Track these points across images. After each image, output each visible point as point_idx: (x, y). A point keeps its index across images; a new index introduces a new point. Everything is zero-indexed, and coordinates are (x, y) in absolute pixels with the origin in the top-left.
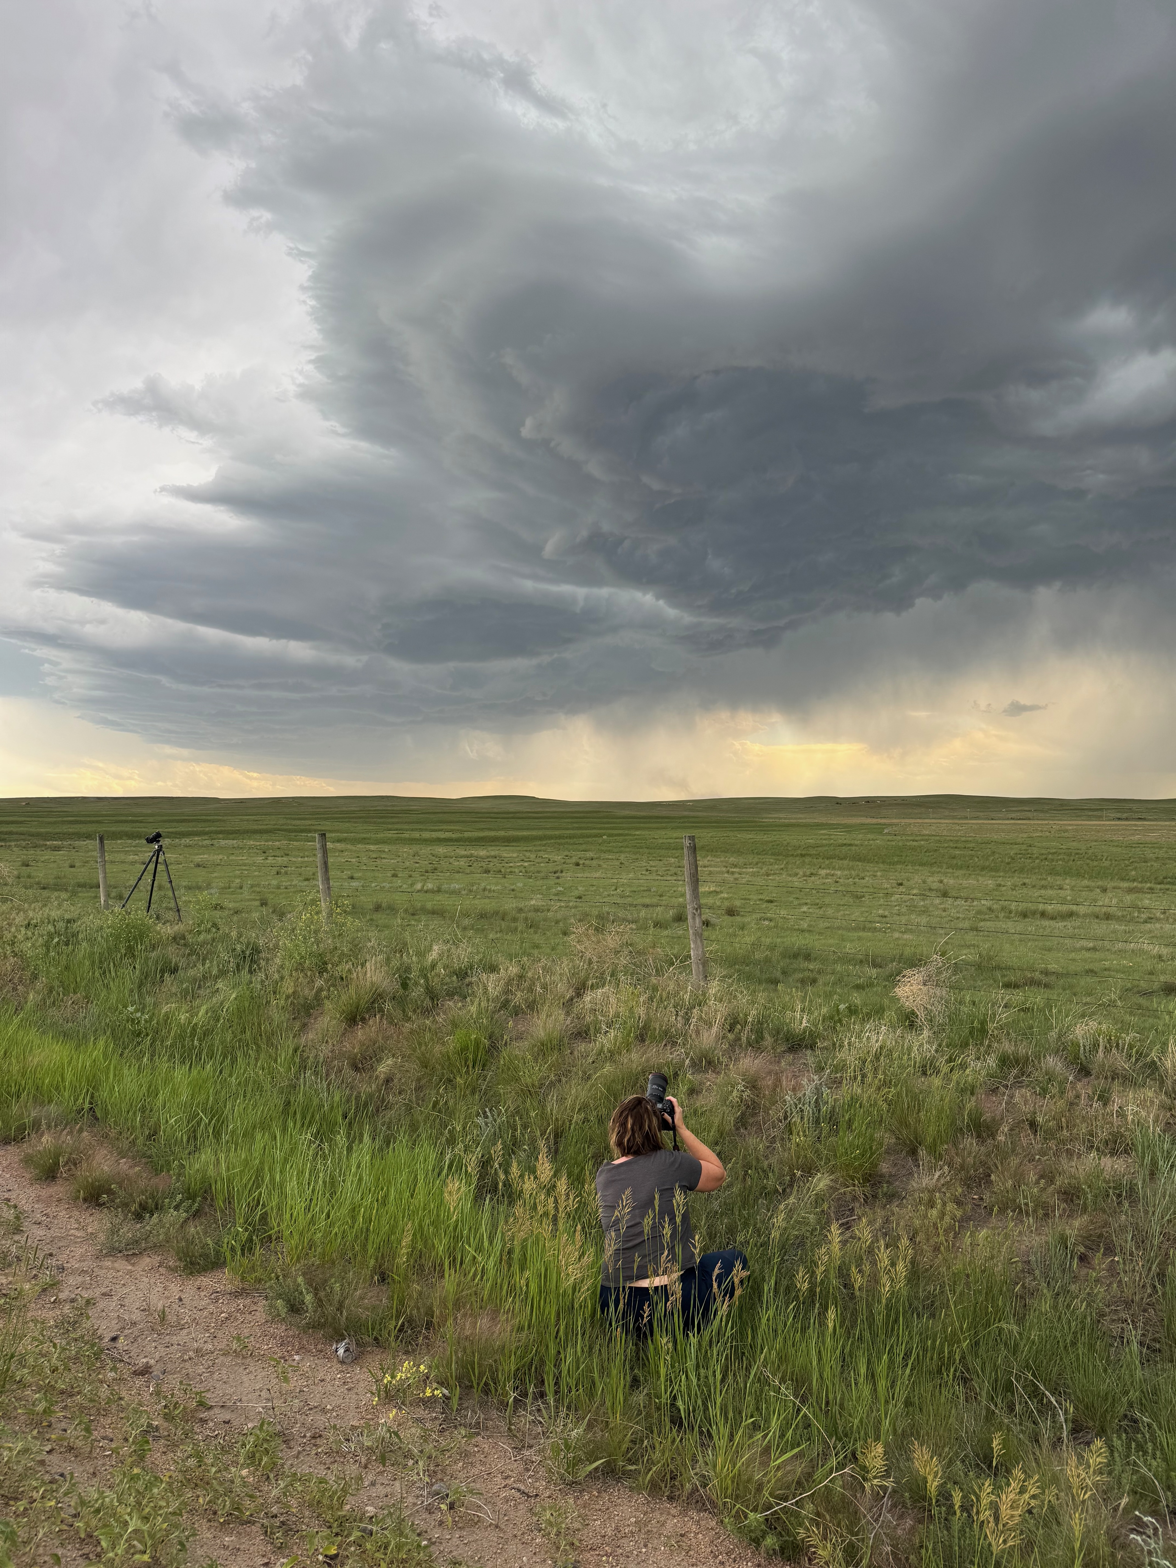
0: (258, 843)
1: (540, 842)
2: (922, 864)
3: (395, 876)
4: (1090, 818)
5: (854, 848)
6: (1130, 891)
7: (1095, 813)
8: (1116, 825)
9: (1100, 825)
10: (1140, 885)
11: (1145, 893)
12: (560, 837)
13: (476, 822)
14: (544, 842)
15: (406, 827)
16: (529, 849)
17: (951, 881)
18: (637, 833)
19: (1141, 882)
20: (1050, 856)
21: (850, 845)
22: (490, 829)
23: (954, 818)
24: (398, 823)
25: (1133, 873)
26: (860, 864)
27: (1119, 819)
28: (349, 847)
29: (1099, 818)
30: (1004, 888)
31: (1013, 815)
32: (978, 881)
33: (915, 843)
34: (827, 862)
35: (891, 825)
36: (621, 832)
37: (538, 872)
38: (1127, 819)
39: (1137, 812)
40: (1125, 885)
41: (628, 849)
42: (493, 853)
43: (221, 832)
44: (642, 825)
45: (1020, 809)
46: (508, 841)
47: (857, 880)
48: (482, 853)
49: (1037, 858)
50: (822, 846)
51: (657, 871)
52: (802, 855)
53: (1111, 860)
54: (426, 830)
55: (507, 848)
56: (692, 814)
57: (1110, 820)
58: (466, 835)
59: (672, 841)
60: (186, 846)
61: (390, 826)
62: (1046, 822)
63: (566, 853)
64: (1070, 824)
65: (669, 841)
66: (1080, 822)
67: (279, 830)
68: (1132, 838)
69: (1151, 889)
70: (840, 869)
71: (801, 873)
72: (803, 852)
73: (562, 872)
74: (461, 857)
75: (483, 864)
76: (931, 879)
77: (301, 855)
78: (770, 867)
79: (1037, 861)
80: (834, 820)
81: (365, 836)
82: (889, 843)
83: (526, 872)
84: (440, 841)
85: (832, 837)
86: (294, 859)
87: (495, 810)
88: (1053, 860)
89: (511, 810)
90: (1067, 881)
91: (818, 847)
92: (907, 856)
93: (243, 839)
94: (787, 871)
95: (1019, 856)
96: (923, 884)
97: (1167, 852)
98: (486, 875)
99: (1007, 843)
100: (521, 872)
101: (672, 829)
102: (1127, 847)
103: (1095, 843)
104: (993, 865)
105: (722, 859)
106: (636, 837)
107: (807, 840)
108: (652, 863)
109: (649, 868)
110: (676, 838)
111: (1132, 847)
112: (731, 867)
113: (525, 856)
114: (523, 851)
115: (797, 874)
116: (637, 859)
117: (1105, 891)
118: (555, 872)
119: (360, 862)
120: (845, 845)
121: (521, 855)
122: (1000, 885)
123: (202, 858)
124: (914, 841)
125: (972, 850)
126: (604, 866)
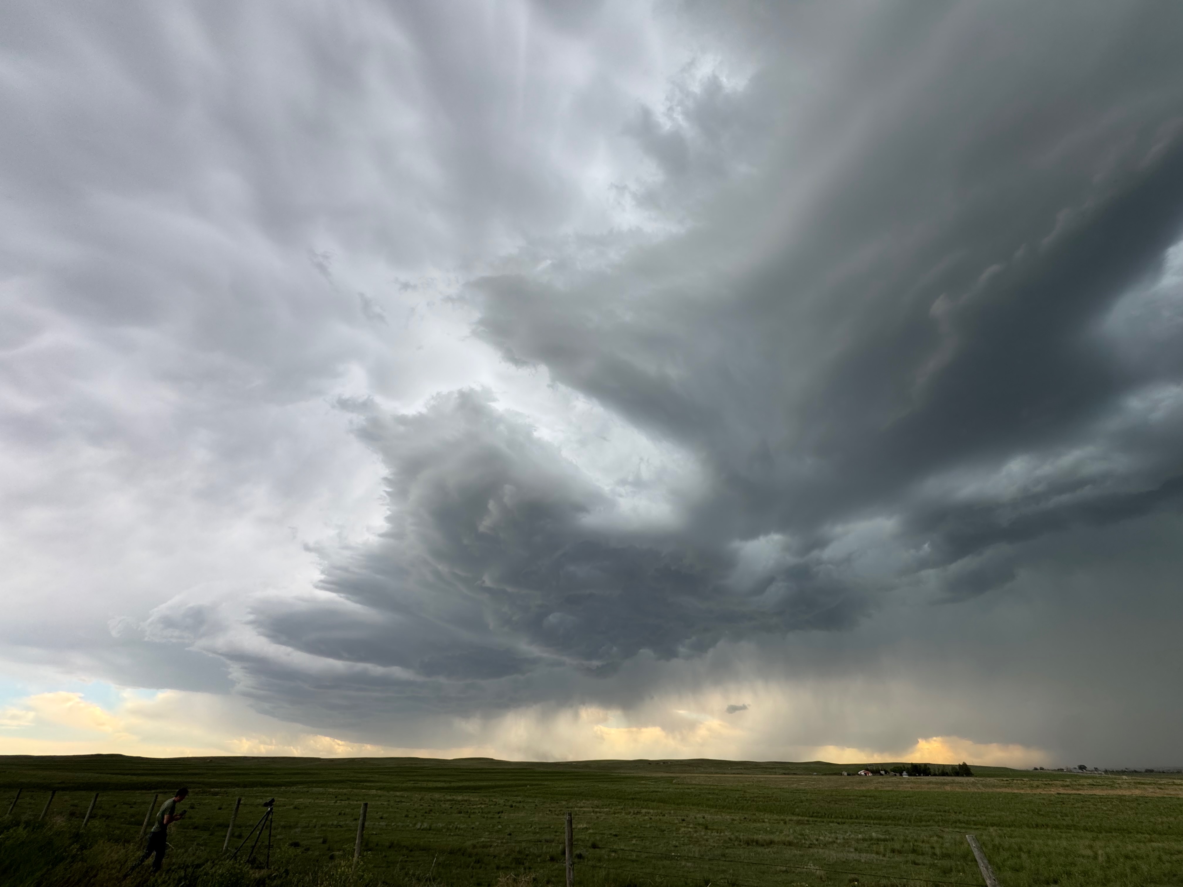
0: (334, 791)
1: (492, 790)
2: (693, 805)
3: (407, 816)
5: (659, 794)
6: (799, 823)
8: (783, 778)
9: (776, 778)
10: (802, 818)
11: (805, 824)
12: (504, 786)
14: (495, 790)
15: (420, 778)
16: (485, 794)
17: (709, 817)
18: (546, 783)
19: (802, 816)
20: (755, 799)
21: (657, 792)
22: (467, 780)
24: (416, 776)
25: (797, 810)
26: (662, 805)
27: (785, 774)
28: (386, 793)
29: (775, 773)
30: (735, 822)
31: (734, 771)
32: (722, 816)
33: (689, 791)
34: (646, 804)
35: (677, 777)
36: (537, 782)
37: (489, 812)
39: (792, 770)
40: (795, 818)
41: (540, 795)
42: (465, 798)
43: (315, 782)
44: (549, 778)
46: (476, 789)
47: (661, 817)
48: (460, 798)
49: (749, 800)
50: (643, 792)
51: (555, 811)
52: (633, 799)
53: (785, 801)
54: (430, 781)
55: (474, 794)
56: (576, 770)
57: (780, 775)
58: (453, 784)
59: (564, 789)
60: (293, 792)
61: (411, 778)
62: (750, 776)
63: (506, 798)
64: (762, 777)
65: (562, 789)
66: (766, 776)
67: (349, 780)
68: (793, 786)
69: (808, 821)
70: (652, 809)
71: (632, 812)
72: (633, 797)
73: (502, 812)
74: (447, 801)
75: (459, 806)
76: (698, 816)
77: (355, 799)
78: (616, 807)
79: (749, 802)
80: (648, 775)
81: (396, 785)
82: (676, 790)
83: (482, 813)
84: (437, 789)
85: (648, 786)
86: (352, 803)
87: (471, 768)
88: (757, 802)
89: (479, 768)
90: (766, 816)
91: (640, 793)
92: (685, 799)
93: (326, 787)
94: (625, 810)
95: (740, 799)
96: (695, 820)
97: (811, 796)
98: (459, 815)
99: (734, 790)
100: (479, 812)
101: (565, 780)
102: (791, 792)
103: (775, 790)
104: (728, 805)
105: (591, 802)
106: (545, 786)
107: (635, 788)
108: (553, 805)
109: (551, 809)
110: (566, 787)
111: (793, 792)
112: (595, 808)
113: (483, 800)
114: (483, 796)
115: (630, 813)
116: (545, 802)
117: (785, 823)
118: (499, 813)
119: (389, 805)
120: (654, 791)
121: (481, 799)
122: (733, 820)
123: (299, 801)
124: (688, 789)
125: (717, 795)
126: (527, 807)
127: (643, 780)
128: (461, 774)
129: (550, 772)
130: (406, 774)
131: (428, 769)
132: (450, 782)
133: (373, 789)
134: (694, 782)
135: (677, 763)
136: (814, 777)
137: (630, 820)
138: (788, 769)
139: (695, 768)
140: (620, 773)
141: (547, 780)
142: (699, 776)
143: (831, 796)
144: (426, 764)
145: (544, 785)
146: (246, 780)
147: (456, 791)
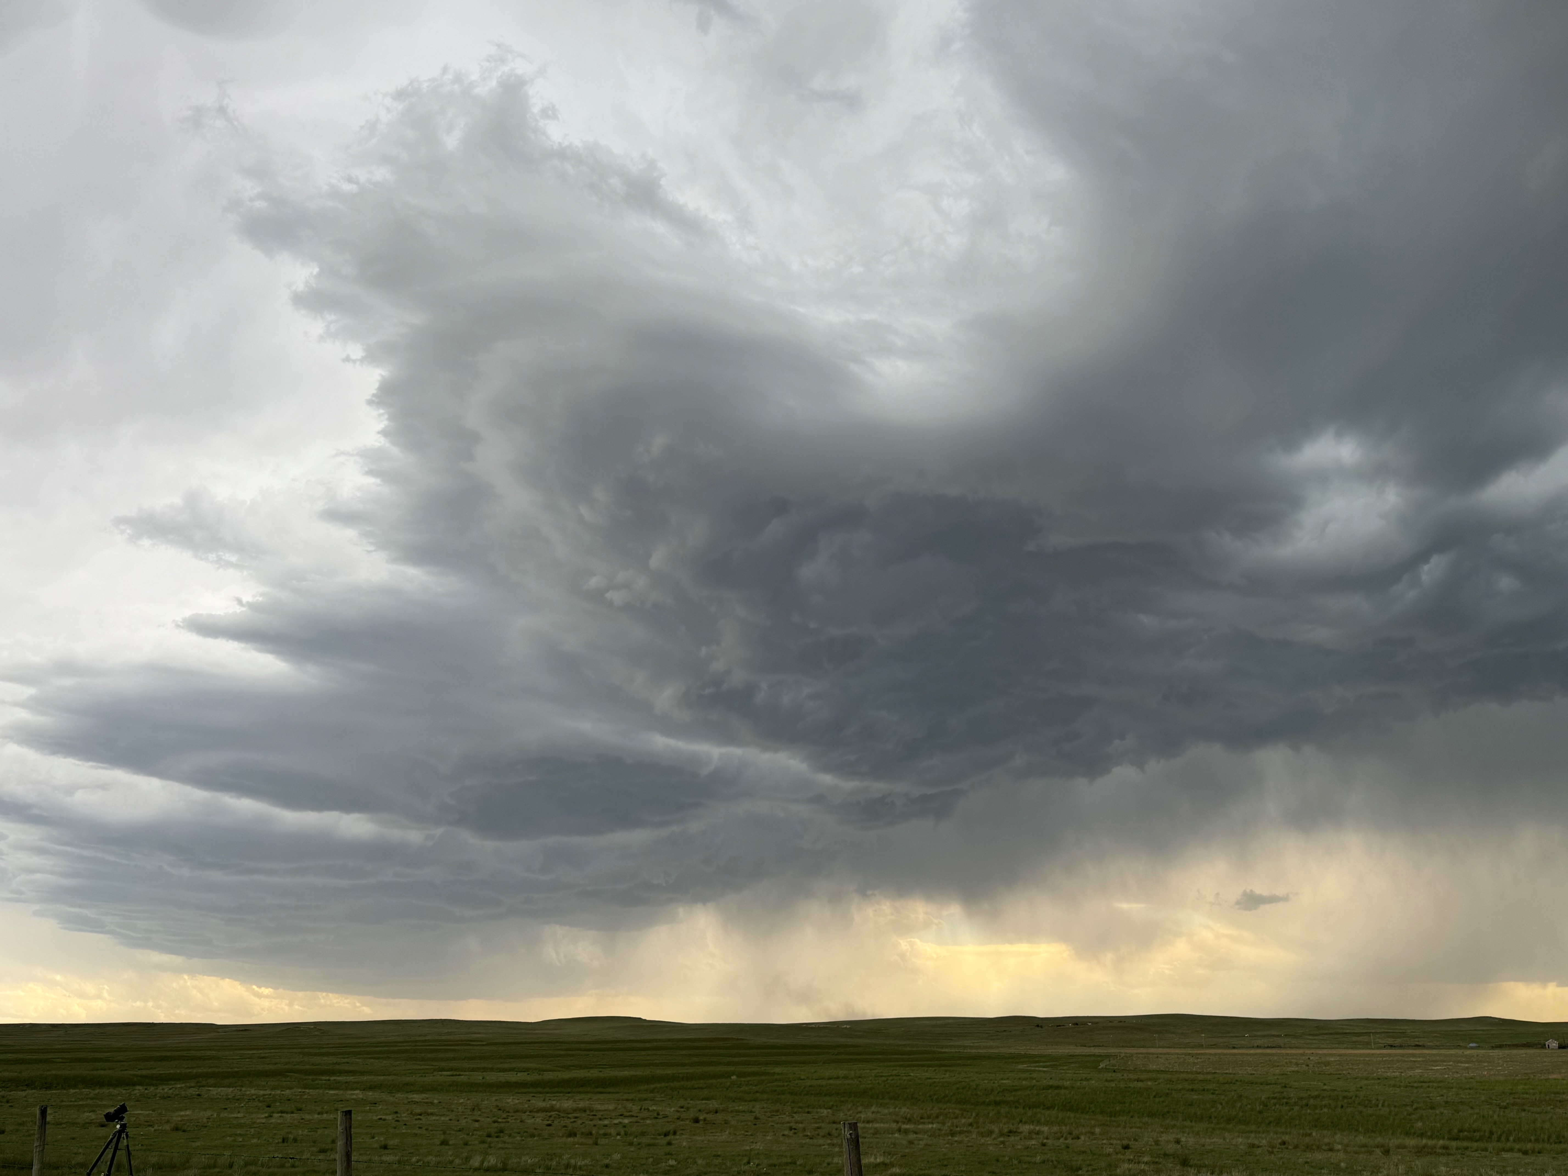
0: (262, 1092)
1: (646, 1087)
2: (1151, 1115)
3: (444, 1143)
4: (1355, 1045)
5: (1063, 1091)
6: (1420, 1151)
7: (1360, 1039)
8: (1389, 1055)
9: (1368, 1055)
10: (1430, 1142)
11: (1439, 1154)
12: (673, 1078)
13: (560, 1056)
14: (652, 1086)
15: (465, 1064)
16: (631, 1096)
17: (1192, 1140)
18: (778, 1070)
19: (1431, 1137)
20: (1312, 1102)
21: (1058, 1087)
22: (580, 1067)
23: (1186, 1046)
24: (454, 1059)
25: (1420, 1124)
26: (1072, 1115)
27: (1392, 1046)
28: (385, 1096)
29: (1367, 1045)
30: (1259, 1151)
31: (1259, 1042)
32: (1224, 1139)
33: (1140, 1084)
34: (1030, 1113)
35: (1108, 1056)
36: (754, 1069)
37: (643, 1134)
38: (1401, 1047)
39: (1413, 1037)
40: (1411, 1142)
41: (765, 1096)
42: (581, 1105)
43: (213, 1075)
44: (784, 1058)
45: (1266, 1033)
46: (602, 1085)
47: (1069, 1141)
48: (567, 1104)
49: (1296, 1104)
50: (1024, 1088)
51: (804, 1129)
52: (997, 1103)
53: (1389, 1106)
54: (492, 1070)
55: (602, 1096)
56: (850, 1041)
57: (1380, 1048)
58: (548, 1076)
59: (824, 1082)
60: (163, 1098)
61: (443, 1064)
62: (1301, 1051)
63: (682, 1102)
64: (1333, 1053)
65: (819, 1082)
66: (1343, 1051)
67: (291, 1071)
68: (1411, 1073)
69: (1445, 1148)
70: (1047, 1123)
71: (997, 1130)
72: (998, 1099)
73: (675, 1133)
74: (538, 1111)
75: (567, 1122)
76: (1164, 1137)
77: (319, 1109)
78: (955, 1121)
79: (1296, 1108)
80: (1036, 1051)
81: (408, 1079)
82: (1107, 1084)
83: (626, 1134)
84: (508, 1087)
85: (1034, 1075)
86: (308, 1117)
87: (587, 1039)
88: (1315, 1107)
89: (608, 1039)
90: (1338, 1137)
91: (1016, 1090)
92: (1131, 1103)
93: (242, 1086)
94: (978, 1127)
95: (1273, 1101)
96: (1155, 1147)
97: (1457, 1094)
98: (571, 1139)
99: (1256, 1083)
100: (618, 1134)
101: (824, 1063)
102: (1406, 1087)
103: (1366, 1082)
104: (1241, 1114)
105: (891, 1110)
106: (776, 1077)
107: (1002, 1079)
108: (797, 1117)
109: (794, 1125)
110: (830, 1079)
111: (1412, 1087)
112: (904, 1123)
113: (625, 1108)
114: (623, 1100)
115: (991, 1132)
116: (777, 1111)
117: (1387, 1152)
118: (666, 1135)
119: (398, 1121)
120: (1051, 1087)
121: (620, 1106)
122: (1253, 1146)
123: (183, 1116)
124: (1138, 1080)
125: (1213, 1094)
126: (733, 1123)
127: (1023, 1063)
128: (565, 1052)
129: (786, 1047)
130: (429, 1055)
131: (483, 1045)
132: (540, 1071)
133: (356, 1089)
134: (1154, 1067)
135: (1110, 1024)
136: (1468, 1052)
137: (991, 1148)
138: (1403, 1034)
139: (1156, 1035)
140: (965, 1047)
141: (778, 1064)
142: (1169, 1054)
143: (1511, 1094)
144: (475, 1033)
145: (774, 1074)
146: (48, 1073)
147: (556, 1090)
